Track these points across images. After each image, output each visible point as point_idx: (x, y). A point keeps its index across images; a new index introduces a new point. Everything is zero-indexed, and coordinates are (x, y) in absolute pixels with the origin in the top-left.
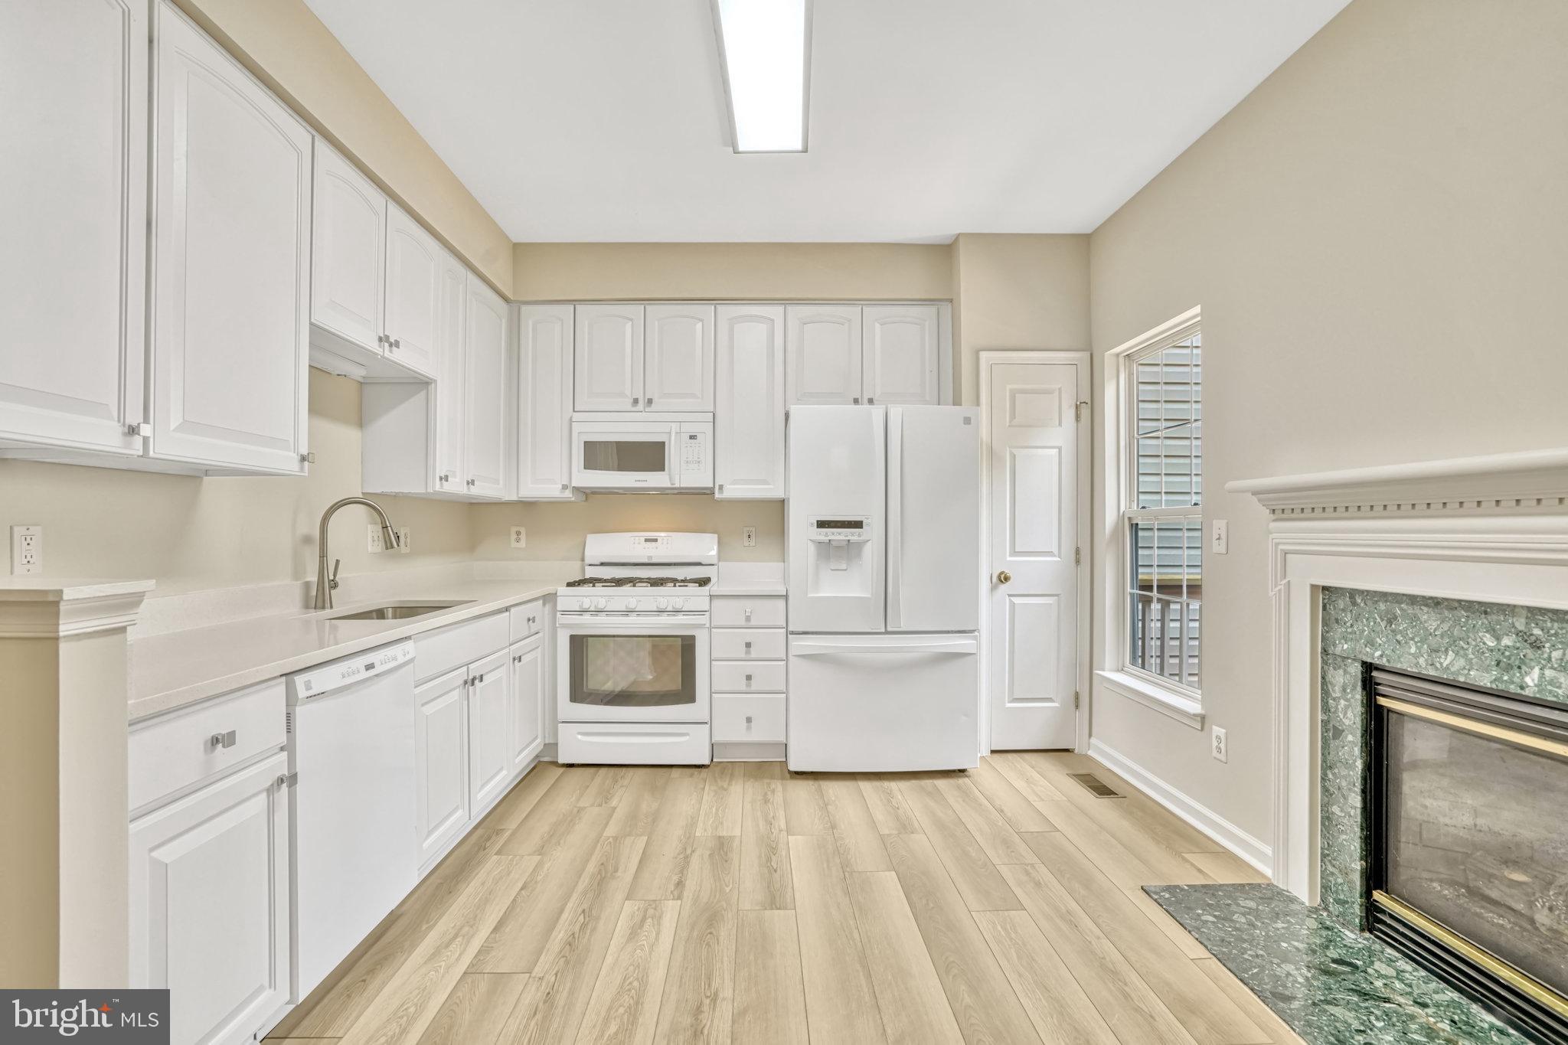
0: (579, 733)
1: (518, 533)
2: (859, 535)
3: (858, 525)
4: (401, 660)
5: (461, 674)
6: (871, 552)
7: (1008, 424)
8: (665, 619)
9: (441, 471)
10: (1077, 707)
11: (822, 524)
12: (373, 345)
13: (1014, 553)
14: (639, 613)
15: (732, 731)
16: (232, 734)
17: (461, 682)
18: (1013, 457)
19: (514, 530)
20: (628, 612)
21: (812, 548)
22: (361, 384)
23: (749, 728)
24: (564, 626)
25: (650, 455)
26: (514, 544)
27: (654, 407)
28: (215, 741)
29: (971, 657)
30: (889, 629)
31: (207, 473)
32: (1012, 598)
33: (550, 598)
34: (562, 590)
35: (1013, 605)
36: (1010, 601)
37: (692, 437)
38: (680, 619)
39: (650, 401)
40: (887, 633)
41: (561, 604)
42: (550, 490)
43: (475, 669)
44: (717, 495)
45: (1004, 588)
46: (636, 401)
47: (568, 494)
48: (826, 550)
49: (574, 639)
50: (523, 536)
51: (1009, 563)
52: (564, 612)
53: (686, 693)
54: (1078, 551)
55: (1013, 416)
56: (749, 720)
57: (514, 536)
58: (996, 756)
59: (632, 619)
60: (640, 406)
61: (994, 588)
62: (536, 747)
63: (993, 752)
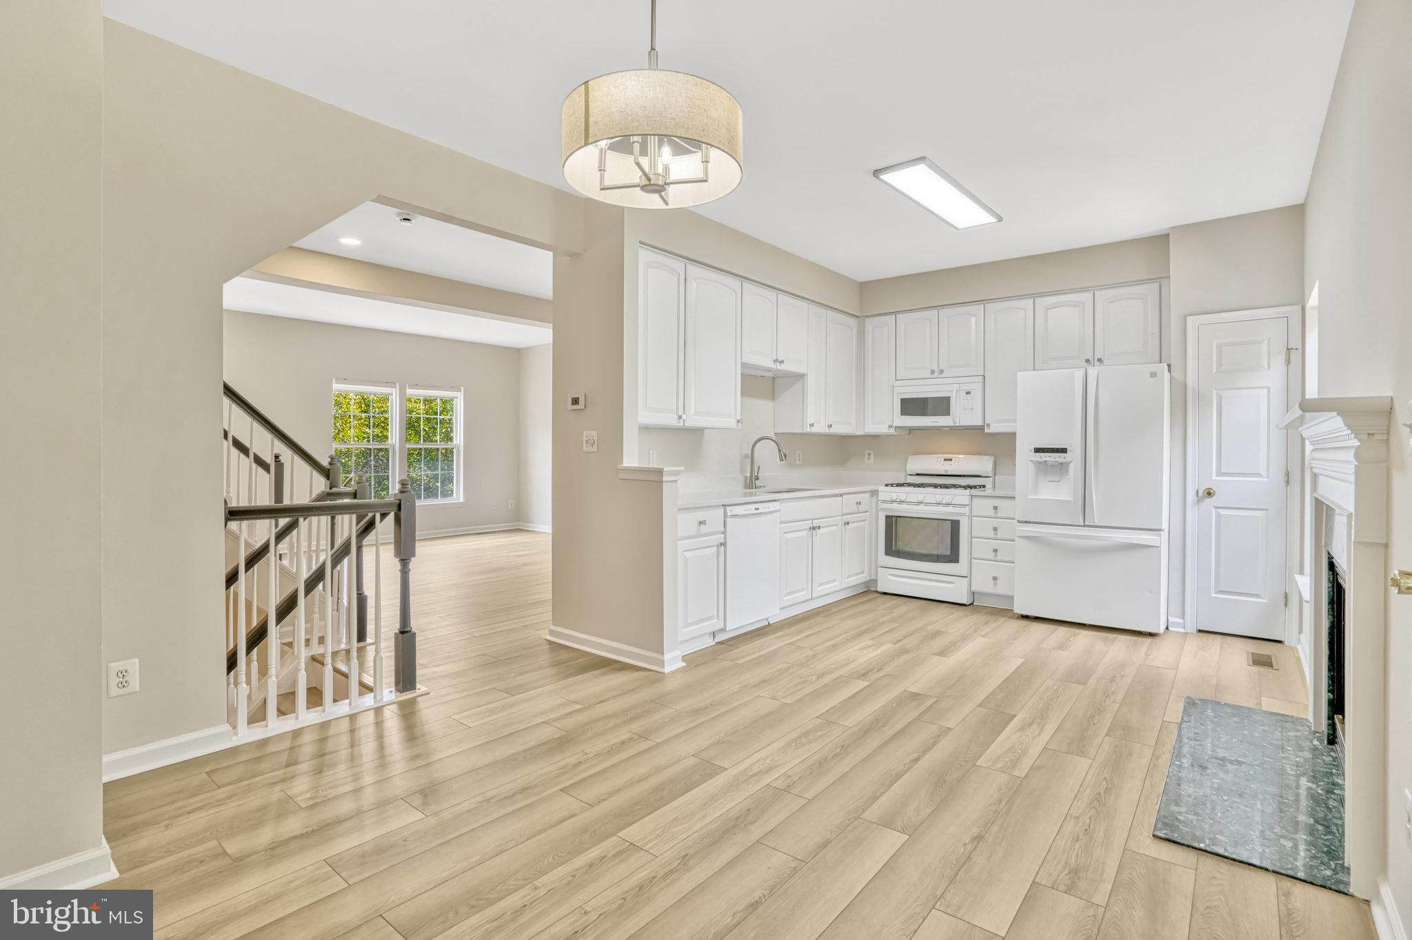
0: (890, 575)
1: (869, 454)
2: (1064, 458)
3: (1064, 451)
4: (772, 509)
5: (809, 524)
6: (1074, 469)
7: (1214, 371)
8: (941, 509)
9: (810, 421)
10: (1286, 605)
11: (1038, 450)
12: (771, 365)
13: (1220, 473)
14: (926, 504)
15: (982, 584)
16: (705, 521)
17: (808, 527)
18: (1220, 397)
19: (867, 452)
20: (919, 503)
21: (1032, 467)
22: (774, 378)
23: (995, 584)
24: (882, 509)
25: (941, 406)
26: (866, 460)
27: (944, 375)
28: (701, 523)
29: (1155, 549)
30: (1086, 523)
31: (706, 428)
32: (1218, 510)
33: (874, 493)
34: (882, 488)
35: (1218, 516)
36: (1217, 512)
37: (968, 393)
38: (950, 509)
39: (942, 371)
40: (1085, 526)
41: (882, 496)
42: (882, 429)
43: (816, 523)
44: (986, 431)
45: (1208, 501)
46: (933, 372)
47: (892, 431)
48: (1043, 468)
49: (888, 517)
50: (872, 456)
51: (1215, 481)
52: (884, 502)
53: (953, 557)
54: (1287, 474)
55: (1219, 364)
56: (995, 579)
57: (867, 456)
58: (1201, 634)
59: (922, 507)
60: (936, 375)
61: (1199, 500)
62: (863, 578)
63: (1200, 631)
